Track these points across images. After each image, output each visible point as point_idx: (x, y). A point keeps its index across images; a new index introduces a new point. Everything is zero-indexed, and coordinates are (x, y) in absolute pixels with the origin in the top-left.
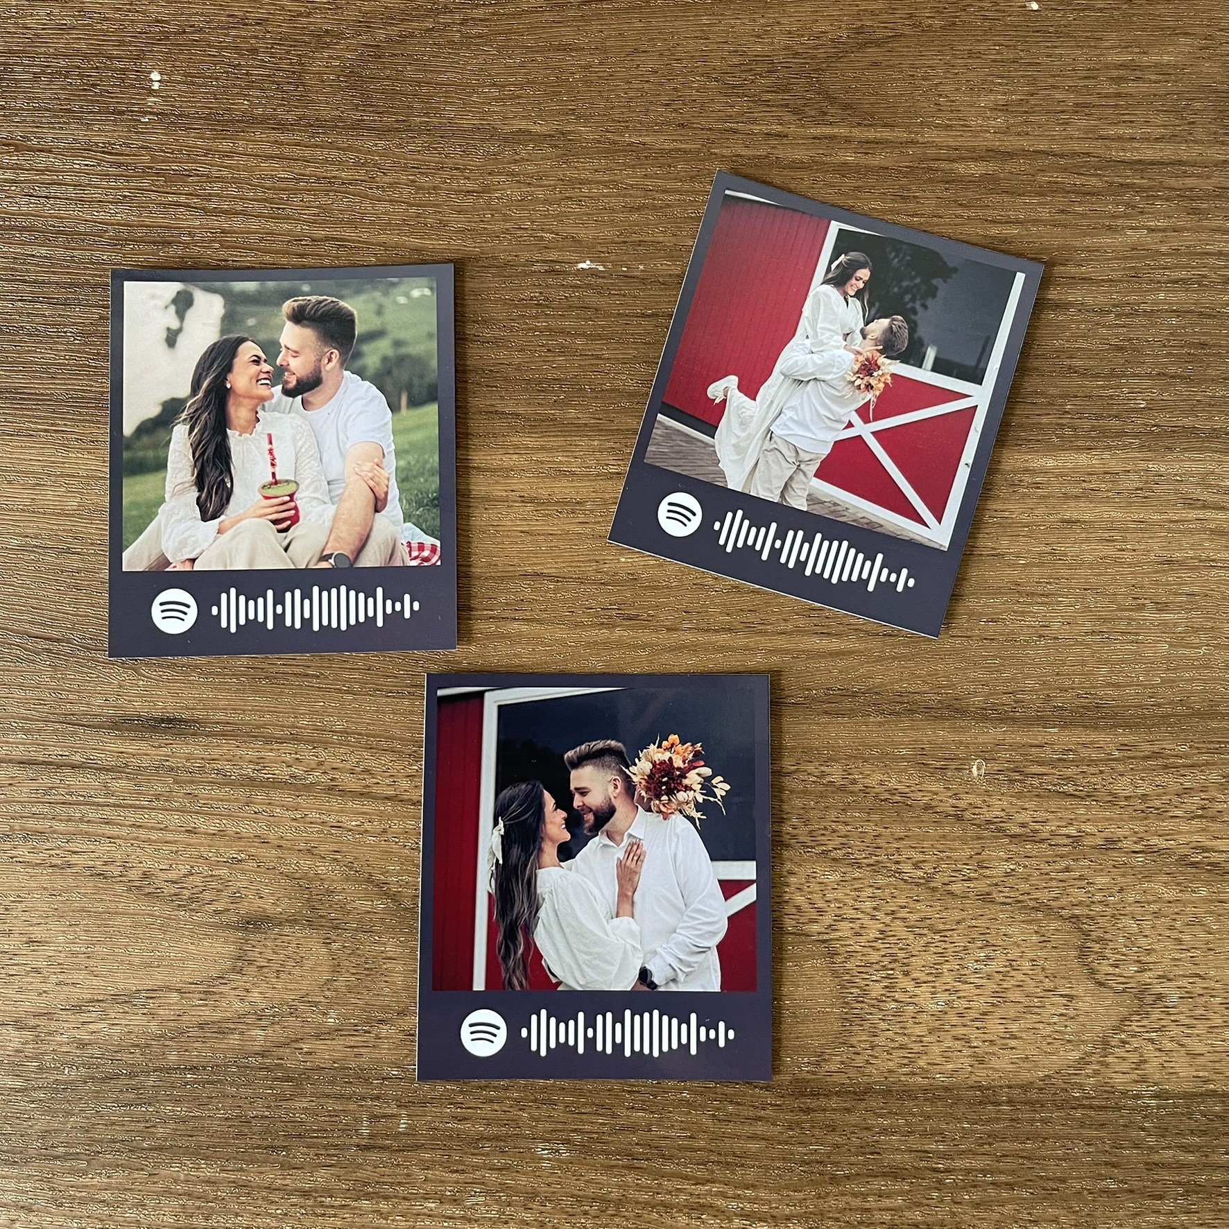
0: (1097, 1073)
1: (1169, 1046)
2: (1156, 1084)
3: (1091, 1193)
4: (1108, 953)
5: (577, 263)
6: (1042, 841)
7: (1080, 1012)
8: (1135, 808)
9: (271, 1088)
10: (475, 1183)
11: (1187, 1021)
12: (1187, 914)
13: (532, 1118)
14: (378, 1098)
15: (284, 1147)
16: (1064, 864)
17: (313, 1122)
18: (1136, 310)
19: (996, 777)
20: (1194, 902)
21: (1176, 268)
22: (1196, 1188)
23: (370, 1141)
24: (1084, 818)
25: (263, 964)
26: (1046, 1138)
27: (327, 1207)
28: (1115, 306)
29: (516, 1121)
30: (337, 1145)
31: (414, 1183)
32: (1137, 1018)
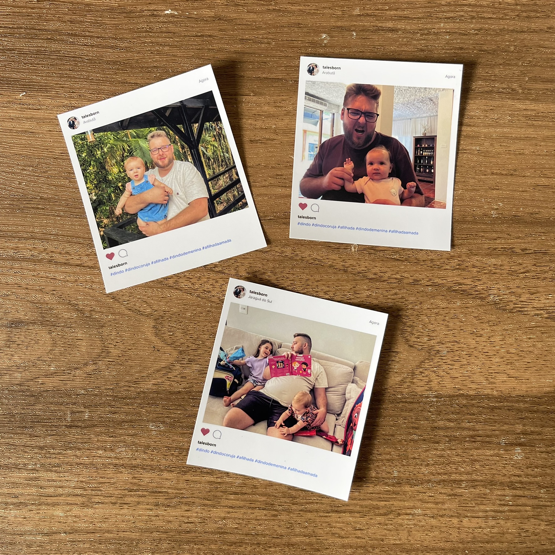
0: (409, 387)
1: (442, 374)
2: (436, 391)
3: (406, 441)
4: (414, 332)
5: (165, 11)
6: (384, 281)
7: (401, 359)
8: (429, 265)
9: (24, 400)
10: (121, 442)
11: (450, 363)
12: (451, 314)
13: (147, 412)
14: (75, 404)
15: (31, 427)
16: (394, 291)
17: (45, 415)
18: (430, 32)
19: (363, 252)
20: (454, 308)
21: (449, 12)
22: (455, 438)
23: (72, 424)
24: (403, 270)
25: (19, 343)
26: (385, 417)
27: (52, 454)
28: (420, 30)
29: (139, 414)
30: (56, 426)
31: (92, 442)
32: (427, 361)
